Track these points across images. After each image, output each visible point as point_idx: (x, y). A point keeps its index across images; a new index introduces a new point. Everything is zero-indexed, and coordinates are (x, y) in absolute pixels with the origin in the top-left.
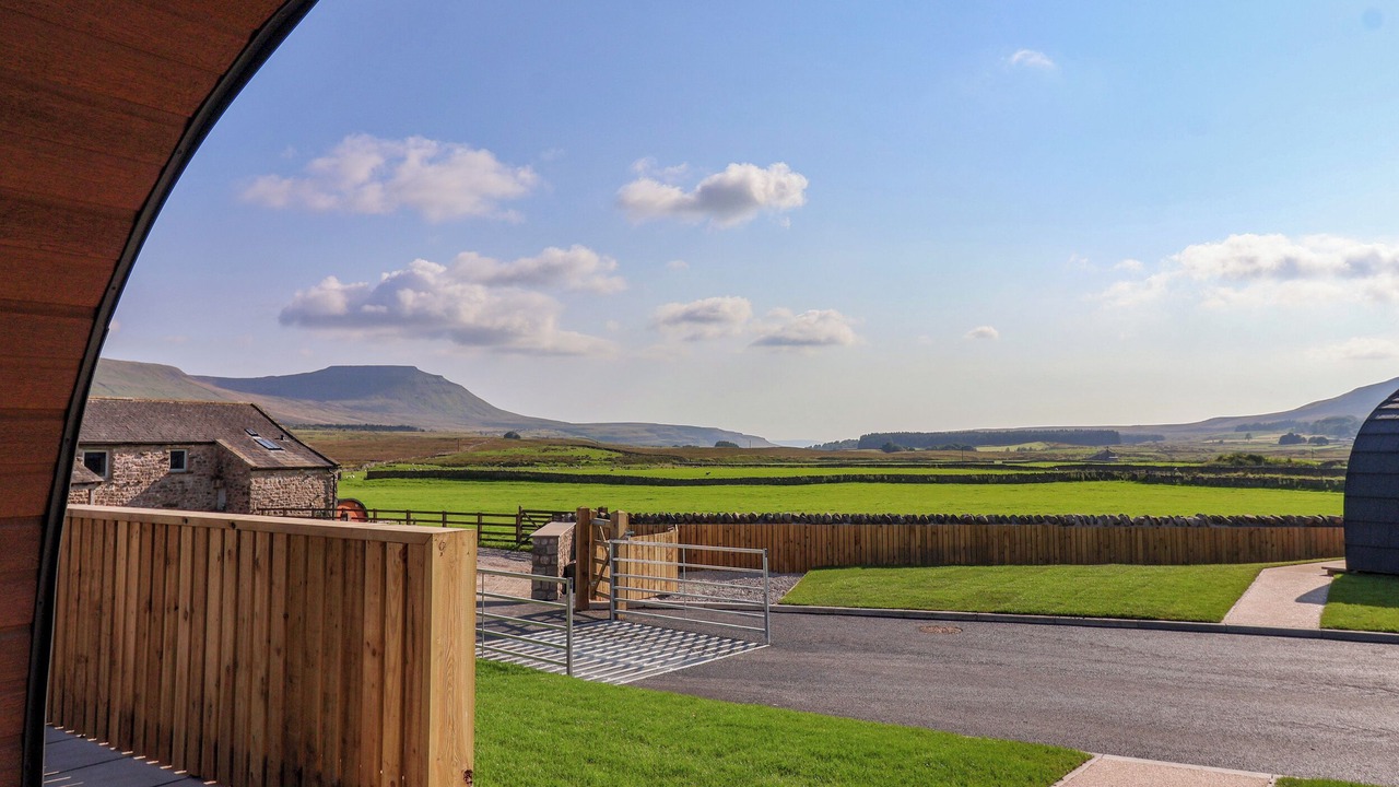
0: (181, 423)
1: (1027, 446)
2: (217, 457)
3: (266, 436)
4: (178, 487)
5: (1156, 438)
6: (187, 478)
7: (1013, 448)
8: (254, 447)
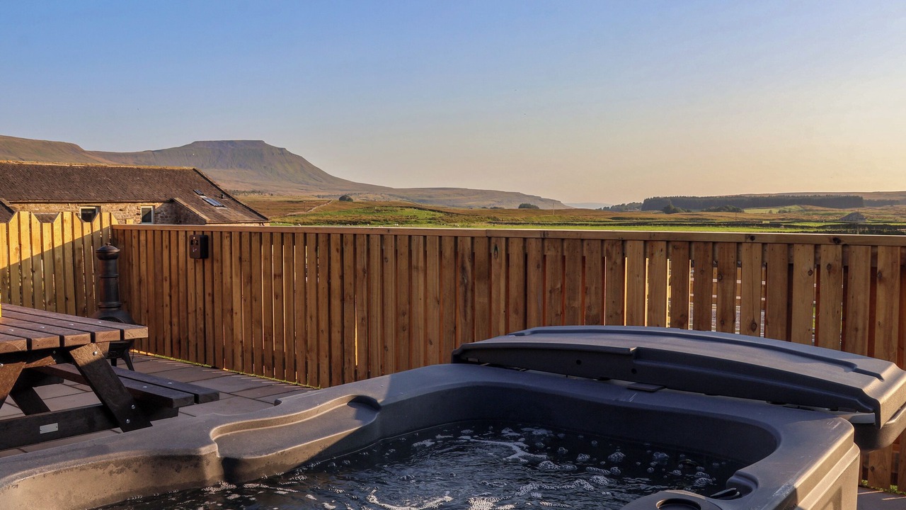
0: (146, 185)
1: (787, 208)
2: (176, 212)
3: (209, 195)
5: (892, 203)
7: (776, 210)
8: (204, 205)
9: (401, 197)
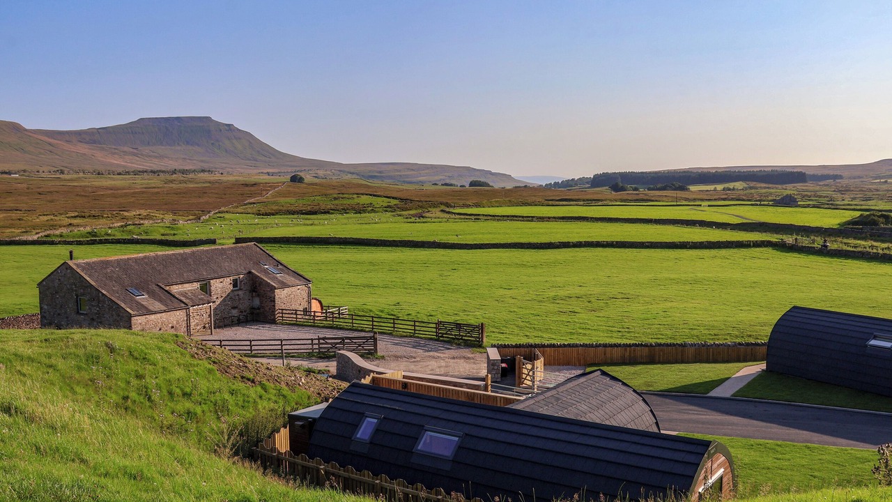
1: (731, 185)
2: (252, 280)
3: (270, 265)
4: (237, 297)
5: (835, 177)
6: (240, 293)
7: (720, 187)
9: (351, 173)
